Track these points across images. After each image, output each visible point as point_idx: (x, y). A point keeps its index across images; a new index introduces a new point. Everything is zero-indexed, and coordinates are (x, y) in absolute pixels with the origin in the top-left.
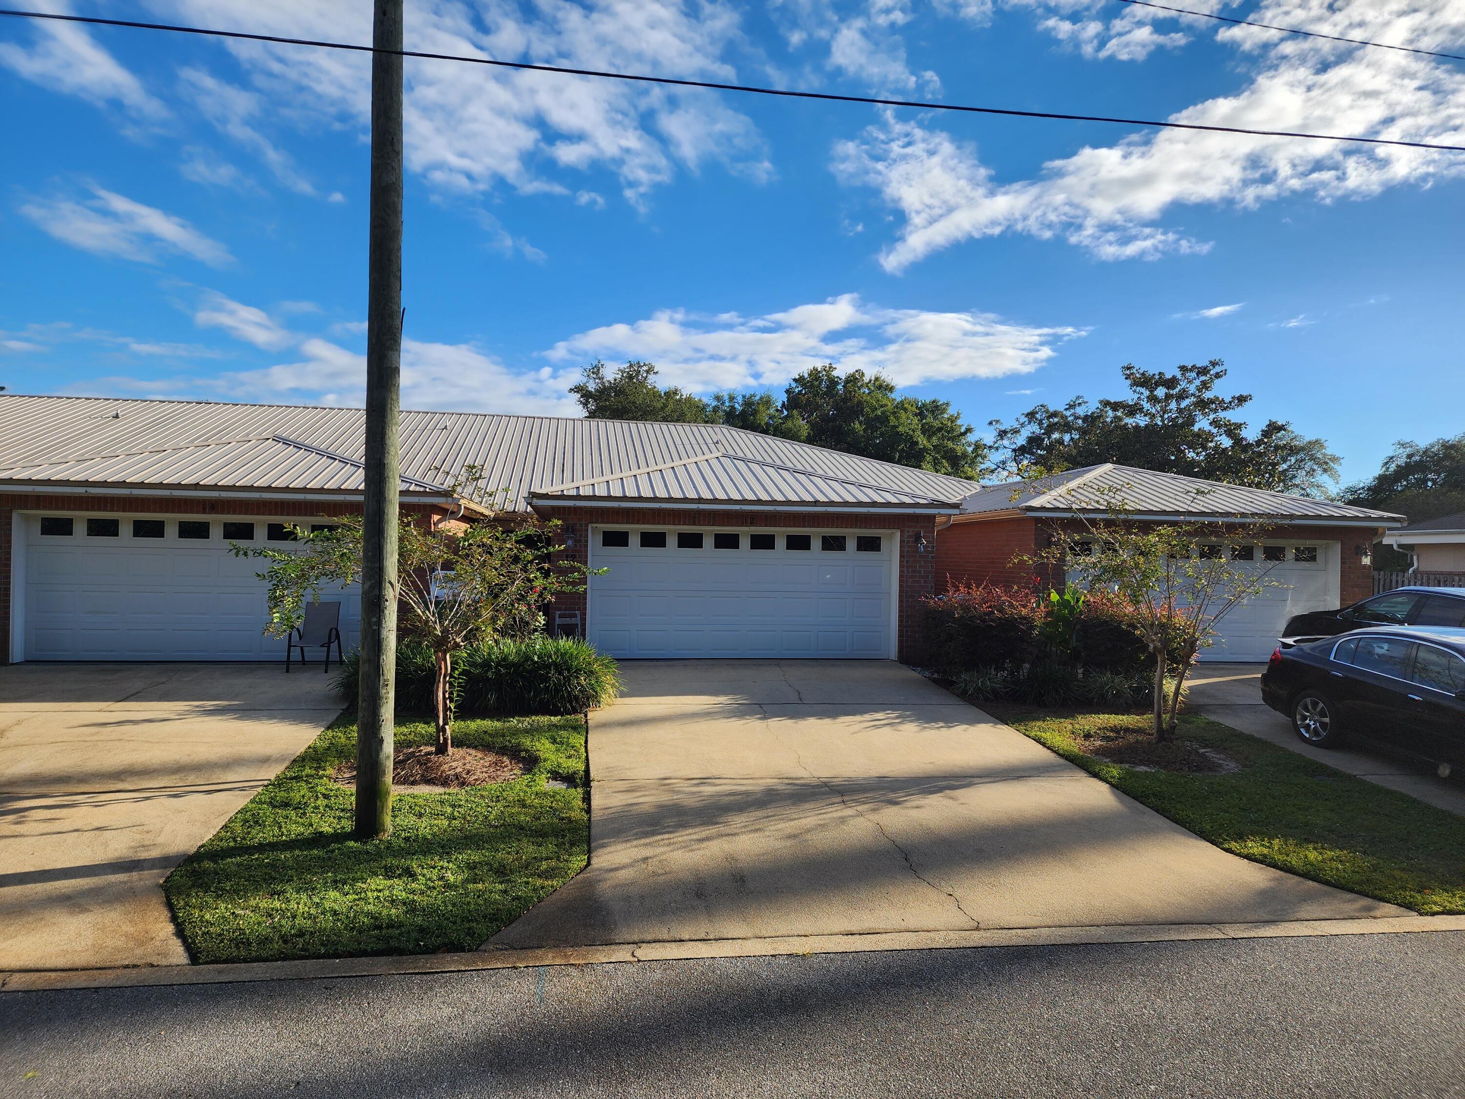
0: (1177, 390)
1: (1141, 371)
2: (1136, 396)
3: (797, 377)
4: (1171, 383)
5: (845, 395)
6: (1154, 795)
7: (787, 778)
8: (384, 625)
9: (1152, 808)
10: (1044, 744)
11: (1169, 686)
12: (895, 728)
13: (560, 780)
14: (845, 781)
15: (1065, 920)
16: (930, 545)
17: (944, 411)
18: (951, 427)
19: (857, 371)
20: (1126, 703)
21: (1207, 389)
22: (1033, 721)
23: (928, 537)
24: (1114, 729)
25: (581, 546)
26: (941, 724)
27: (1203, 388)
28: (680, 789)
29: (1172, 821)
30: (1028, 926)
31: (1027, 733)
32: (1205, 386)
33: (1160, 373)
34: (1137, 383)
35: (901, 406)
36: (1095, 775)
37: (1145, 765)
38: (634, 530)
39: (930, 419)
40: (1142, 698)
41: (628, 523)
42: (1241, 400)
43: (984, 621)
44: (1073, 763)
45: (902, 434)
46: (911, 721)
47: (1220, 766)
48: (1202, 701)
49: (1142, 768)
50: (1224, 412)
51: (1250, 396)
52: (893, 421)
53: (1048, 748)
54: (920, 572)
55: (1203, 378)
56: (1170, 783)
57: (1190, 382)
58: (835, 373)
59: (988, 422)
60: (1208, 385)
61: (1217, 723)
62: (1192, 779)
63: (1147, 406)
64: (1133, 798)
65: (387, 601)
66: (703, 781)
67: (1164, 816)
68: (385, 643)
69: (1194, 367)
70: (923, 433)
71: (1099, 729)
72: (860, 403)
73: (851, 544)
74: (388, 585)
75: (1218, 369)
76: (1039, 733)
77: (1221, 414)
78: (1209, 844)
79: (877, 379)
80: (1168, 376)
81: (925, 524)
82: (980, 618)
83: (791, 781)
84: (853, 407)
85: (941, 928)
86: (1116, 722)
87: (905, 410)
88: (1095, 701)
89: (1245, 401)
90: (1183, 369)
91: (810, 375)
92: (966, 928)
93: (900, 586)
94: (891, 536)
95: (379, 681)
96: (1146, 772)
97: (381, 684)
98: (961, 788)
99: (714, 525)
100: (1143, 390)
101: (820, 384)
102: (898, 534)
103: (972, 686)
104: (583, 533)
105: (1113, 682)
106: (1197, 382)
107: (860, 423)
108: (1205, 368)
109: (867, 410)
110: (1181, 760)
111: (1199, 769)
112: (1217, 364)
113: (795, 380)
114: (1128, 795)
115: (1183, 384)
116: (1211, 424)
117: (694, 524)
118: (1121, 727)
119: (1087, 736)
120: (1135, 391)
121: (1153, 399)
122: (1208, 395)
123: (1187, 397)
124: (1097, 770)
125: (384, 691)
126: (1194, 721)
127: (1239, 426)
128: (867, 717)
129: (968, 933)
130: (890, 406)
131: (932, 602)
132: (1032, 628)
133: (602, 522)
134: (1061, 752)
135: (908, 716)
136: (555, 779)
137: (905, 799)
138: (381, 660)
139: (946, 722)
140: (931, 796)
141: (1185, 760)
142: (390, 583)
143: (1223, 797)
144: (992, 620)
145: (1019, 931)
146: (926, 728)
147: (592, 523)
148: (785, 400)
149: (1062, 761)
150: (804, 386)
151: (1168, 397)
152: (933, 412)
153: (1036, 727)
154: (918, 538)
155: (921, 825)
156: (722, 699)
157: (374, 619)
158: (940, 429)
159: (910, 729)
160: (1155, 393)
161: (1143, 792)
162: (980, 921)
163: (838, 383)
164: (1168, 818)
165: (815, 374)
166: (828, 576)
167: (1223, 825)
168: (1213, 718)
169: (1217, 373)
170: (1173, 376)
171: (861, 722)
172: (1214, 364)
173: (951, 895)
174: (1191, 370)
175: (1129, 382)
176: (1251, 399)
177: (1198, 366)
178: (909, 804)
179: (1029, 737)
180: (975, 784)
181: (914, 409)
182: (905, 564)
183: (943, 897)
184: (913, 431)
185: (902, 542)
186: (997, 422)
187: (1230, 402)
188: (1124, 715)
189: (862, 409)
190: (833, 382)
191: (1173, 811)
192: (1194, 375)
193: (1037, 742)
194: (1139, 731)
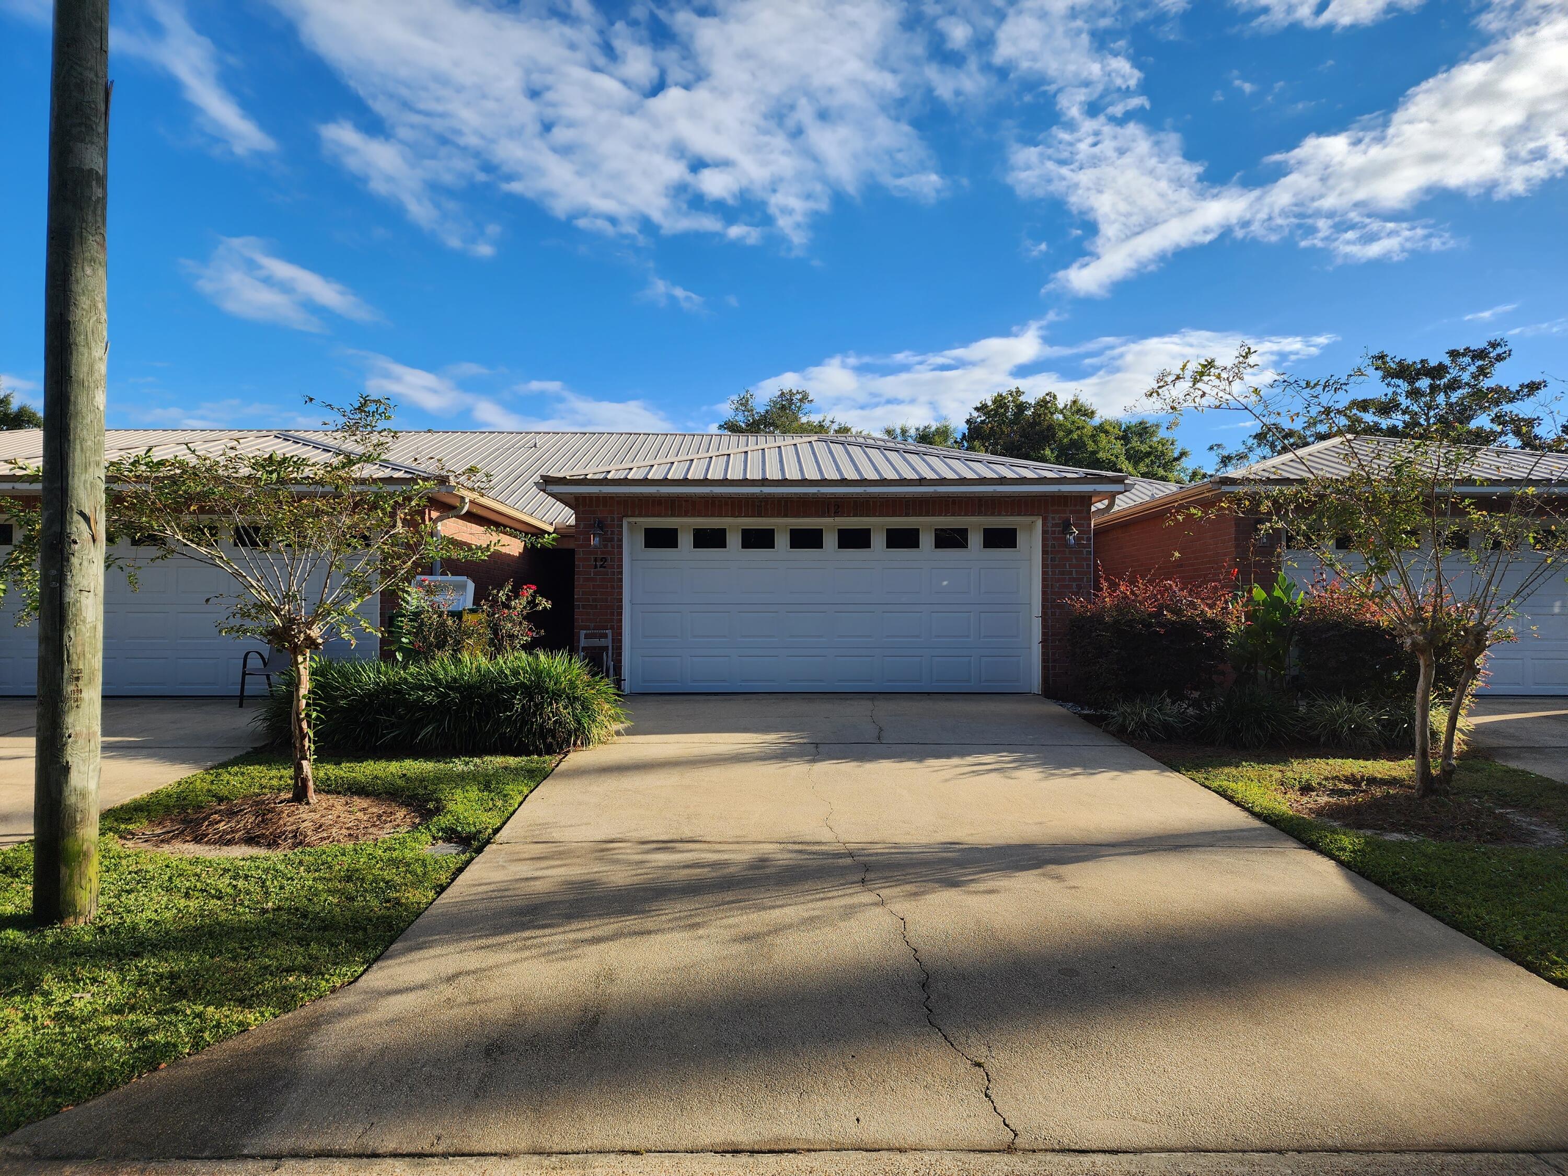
0: (1446, 380)
1: (1397, 360)
2: (1390, 391)
3: (979, 405)
4: (1440, 370)
5: (1034, 418)
6: (1416, 879)
7: (794, 843)
8: (69, 582)
9: (1410, 902)
10: (1230, 799)
11: (1438, 718)
12: (1007, 774)
13: (456, 842)
14: (892, 848)
15: (1208, 1134)
16: (1085, 536)
17: (1152, 434)
18: (1162, 452)
19: (1047, 394)
20: (1372, 743)
21: (1485, 375)
22: (1220, 767)
23: (1082, 525)
24: (1351, 779)
25: (613, 547)
26: (1078, 770)
27: (1479, 375)
28: (619, 857)
29: (1447, 924)
30: (1124, 1146)
31: (1207, 783)
32: (1482, 372)
33: (1422, 361)
34: (1389, 374)
35: (1101, 429)
36: (1312, 846)
37: (1400, 831)
38: (686, 525)
39: (1135, 443)
40: (1397, 736)
41: (673, 515)
42: (1533, 387)
43: (1150, 625)
44: (1275, 826)
45: (1104, 461)
46: (1033, 766)
47: (1533, 833)
48: (1494, 742)
49: (1396, 837)
50: (1510, 405)
51: (1545, 382)
52: (1091, 446)
53: (1238, 804)
54: (1071, 573)
55: (1480, 363)
56: (1445, 860)
57: (1463, 369)
58: (1022, 399)
59: (1208, 447)
60: (1488, 371)
61: (1523, 771)
62: (1484, 853)
63: (1404, 402)
64: (1377, 883)
65: (75, 542)
66: (665, 845)
67: (1435, 917)
68: (72, 611)
69: (1467, 350)
70: (1129, 458)
71: (1326, 779)
72: (1050, 427)
73: (975, 539)
74: (76, 517)
75: (1499, 350)
76: (1225, 783)
77: (1506, 407)
78: (1522, 970)
79: (1075, 402)
80: (1433, 363)
81: (1078, 508)
82: (1142, 622)
83: (801, 846)
84: (1043, 431)
85: (931, 1143)
86: (1355, 771)
87: (1106, 432)
88: (1322, 740)
89: (1538, 388)
90: (1454, 354)
91: (994, 402)
92: (986, 1145)
93: (1044, 593)
94: (1031, 527)
95: (62, 672)
96: (1402, 842)
97: (66, 676)
98: (1072, 863)
99: (786, 516)
100: (1400, 382)
101: (1006, 411)
102: (1039, 523)
103: (1133, 719)
104: (616, 530)
105: (1351, 712)
106: (1473, 369)
107: (1052, 450)
108: (1482, 351)
109: (1061, 434)
110: (1463, 825)
111: (1496, 838)
112: (1499, 345)
113: (977, 409)
114: (1368, 878)
115: (1454, 372)
116: (1492, 421)
117: (760, 515)
118: (1362, 777)
119: (1306, 789)
120: (1388, 385)
121: (1414, 394)
122: (1487, 383)
123: (1459, 388)
124: (1314, 838)
125: (71, 688)
126: (1484, 769)
127: (1530, 422)
128: (970, 759)
129: (986, 1158)
130: (1088, 431)
131: (1078, 605)
132: (1224, 635)
133: (640, 515)
134: (1257, 809)
135: (1030, 760)
136: (448, 840)
137: (970, 878)
138: (66, 639)
139: (1085, 767)
140: (1020, 873)
141: (1470, 823)
142: (82, 514)
143: (1543, 885)
144: (1161, 625)
145: (1099, 1158)
146: (1053, 775)
147: (627, 516)
148: (966, 432)
149: (1257, 823)
150: (987, 414)
151: (1434, 389)
152: (1140, 435)
153: (1223, 776)
154: (1066, 527)
155: (978, 922)
156: (772, 737)
157: (54, 572)
158: (1148, 454)
159: (1030, 776)
160: (1417, 385)
161: (1394, 873)
162: (1019, 1128)
163: (1026, 408)
164: (1442, 920)
165: (1000, 401)
166: (945, 583)
167: (1549, 934)
168: (1513, 765)
169: (1499, 355)
170: (1440, 364)
171: (956, 766)
172: (1494, 345)
173: (979, 1065)
174: (1464, 355)
175: (1380, 373)
176: (1545, 386)
177: (1472, 348)
178: (973, 887)
179: (1209, 788)
180: (1103, 856)
181: (1116, 431)
182: (1049, 562)
183: (963, 1067)
184: (1117, 457)
185: (1044, 532)
186: (1219, 446)
187: (1518, 392)
188: (1368, 760)
189: (1054, 435)
190: (1021, 407)
191: (1451, 907)
192: (1467, 360)
193: (1221, 795)
194: (1393, 782)
